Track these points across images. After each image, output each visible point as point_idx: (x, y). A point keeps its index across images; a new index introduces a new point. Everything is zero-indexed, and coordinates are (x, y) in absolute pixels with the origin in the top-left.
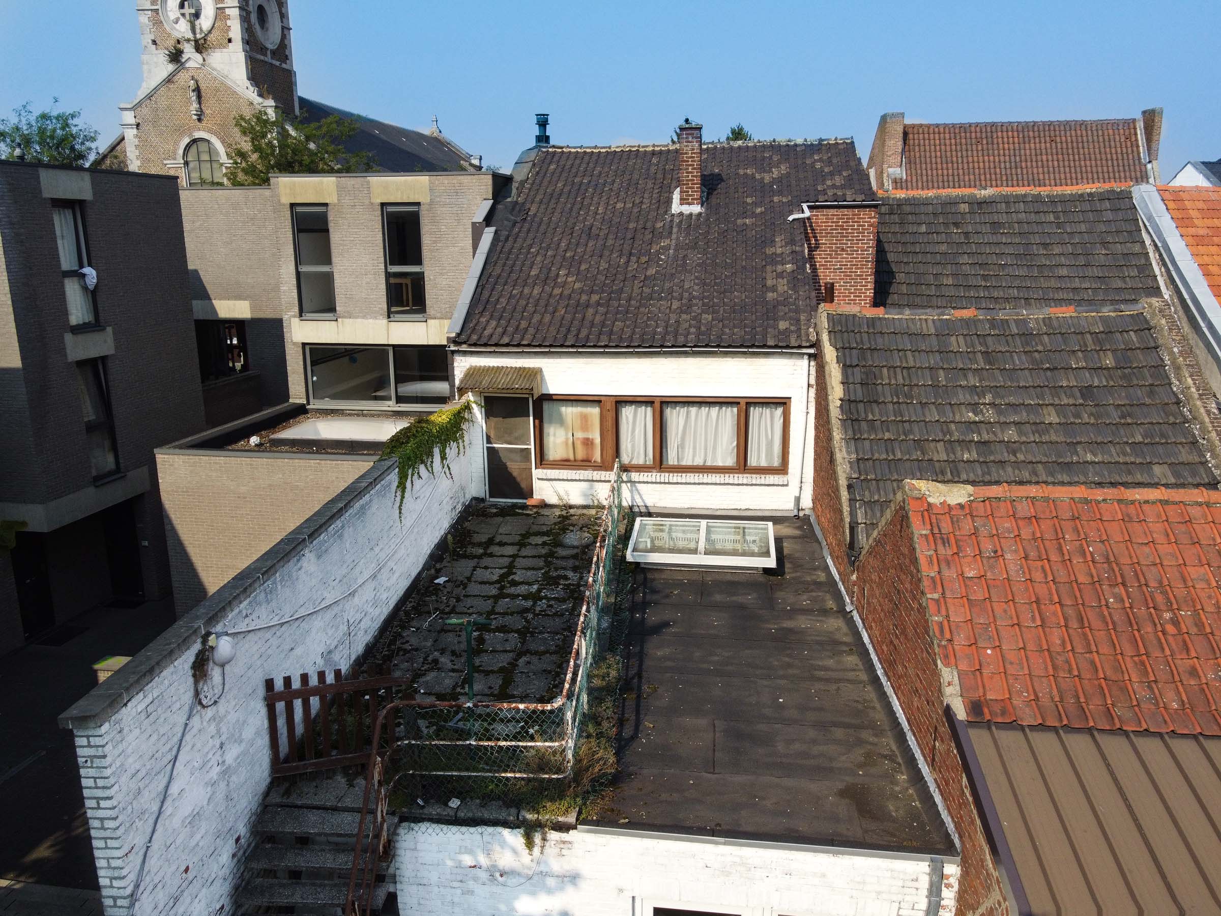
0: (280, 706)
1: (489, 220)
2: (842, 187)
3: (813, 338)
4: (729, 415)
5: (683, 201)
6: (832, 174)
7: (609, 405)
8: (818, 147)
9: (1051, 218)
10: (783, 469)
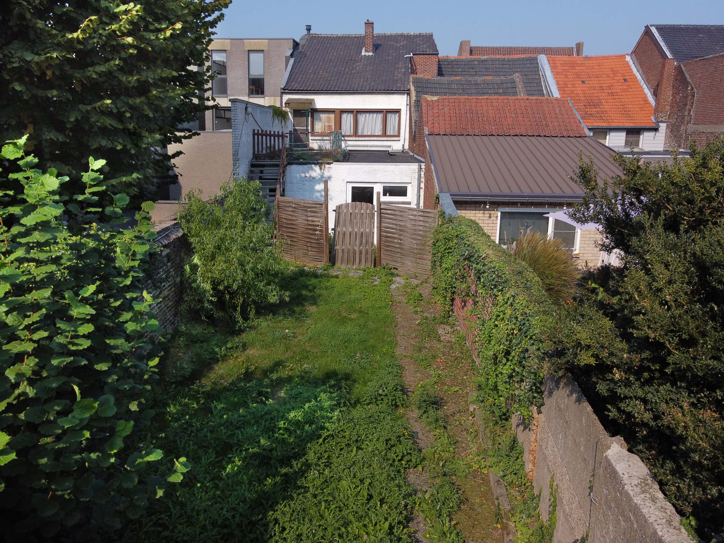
0: (256, 137)
1: (292, 55)
2: (426, 48)
3: (408, 88)
4: (380, 116)
5: (366, 51)
6: (423, 44)
7: (338, 112)
8: (420, 36)
9: (508, 66)
10: (399, 136)
